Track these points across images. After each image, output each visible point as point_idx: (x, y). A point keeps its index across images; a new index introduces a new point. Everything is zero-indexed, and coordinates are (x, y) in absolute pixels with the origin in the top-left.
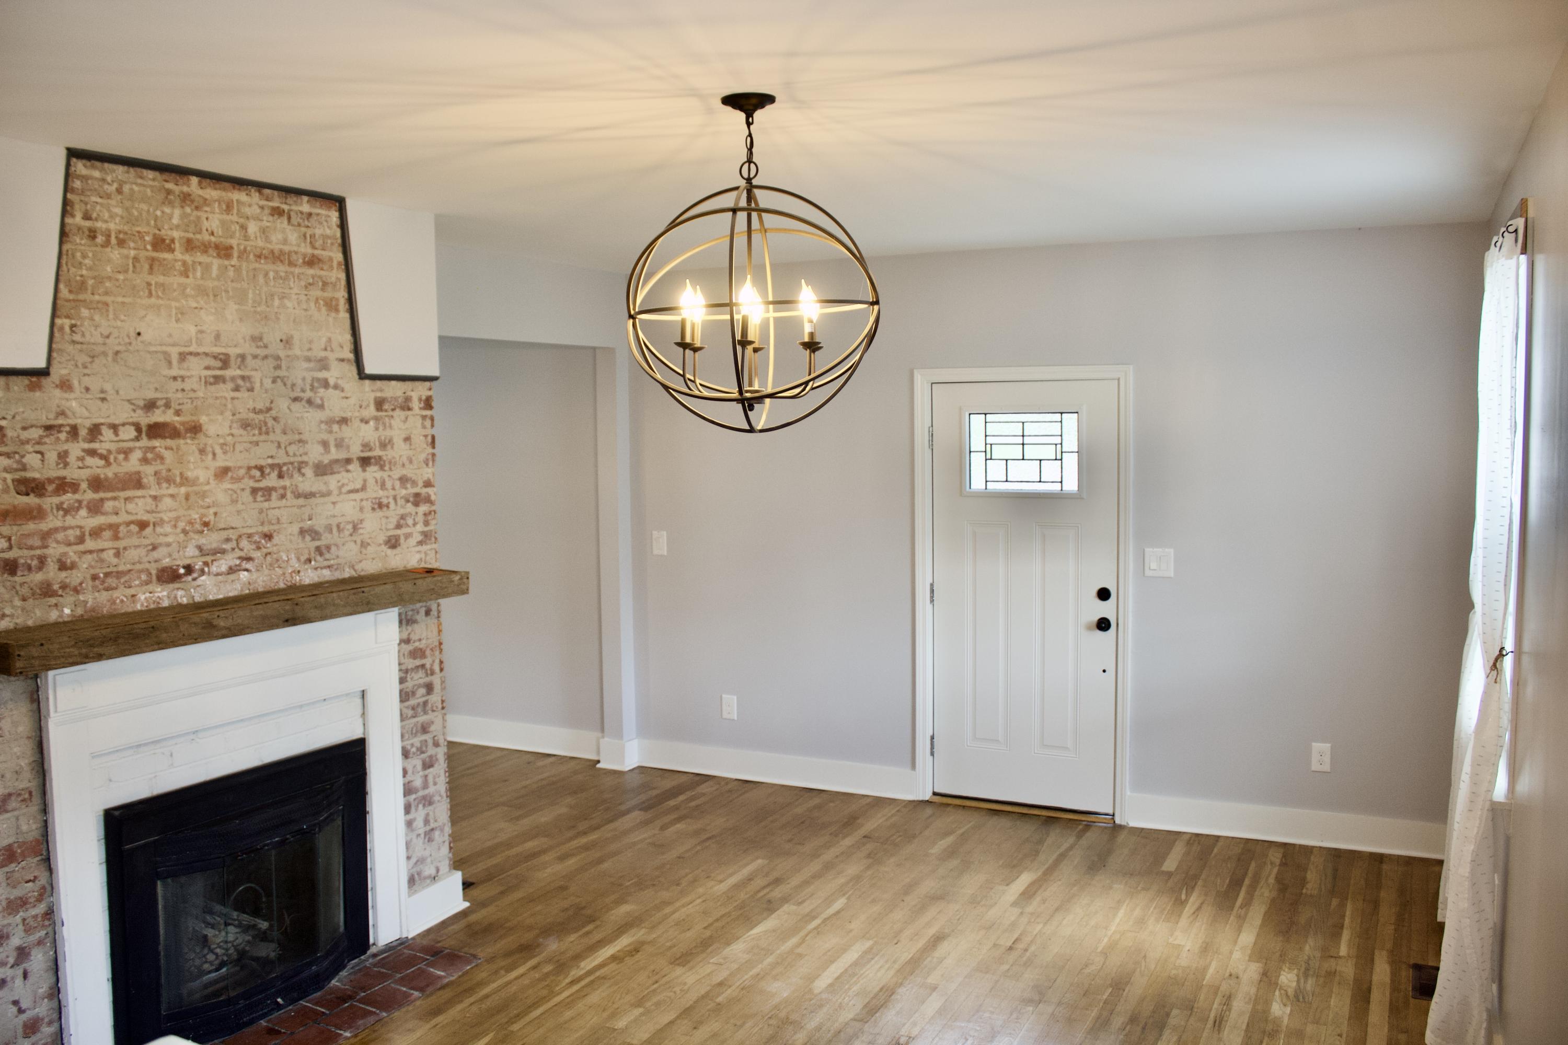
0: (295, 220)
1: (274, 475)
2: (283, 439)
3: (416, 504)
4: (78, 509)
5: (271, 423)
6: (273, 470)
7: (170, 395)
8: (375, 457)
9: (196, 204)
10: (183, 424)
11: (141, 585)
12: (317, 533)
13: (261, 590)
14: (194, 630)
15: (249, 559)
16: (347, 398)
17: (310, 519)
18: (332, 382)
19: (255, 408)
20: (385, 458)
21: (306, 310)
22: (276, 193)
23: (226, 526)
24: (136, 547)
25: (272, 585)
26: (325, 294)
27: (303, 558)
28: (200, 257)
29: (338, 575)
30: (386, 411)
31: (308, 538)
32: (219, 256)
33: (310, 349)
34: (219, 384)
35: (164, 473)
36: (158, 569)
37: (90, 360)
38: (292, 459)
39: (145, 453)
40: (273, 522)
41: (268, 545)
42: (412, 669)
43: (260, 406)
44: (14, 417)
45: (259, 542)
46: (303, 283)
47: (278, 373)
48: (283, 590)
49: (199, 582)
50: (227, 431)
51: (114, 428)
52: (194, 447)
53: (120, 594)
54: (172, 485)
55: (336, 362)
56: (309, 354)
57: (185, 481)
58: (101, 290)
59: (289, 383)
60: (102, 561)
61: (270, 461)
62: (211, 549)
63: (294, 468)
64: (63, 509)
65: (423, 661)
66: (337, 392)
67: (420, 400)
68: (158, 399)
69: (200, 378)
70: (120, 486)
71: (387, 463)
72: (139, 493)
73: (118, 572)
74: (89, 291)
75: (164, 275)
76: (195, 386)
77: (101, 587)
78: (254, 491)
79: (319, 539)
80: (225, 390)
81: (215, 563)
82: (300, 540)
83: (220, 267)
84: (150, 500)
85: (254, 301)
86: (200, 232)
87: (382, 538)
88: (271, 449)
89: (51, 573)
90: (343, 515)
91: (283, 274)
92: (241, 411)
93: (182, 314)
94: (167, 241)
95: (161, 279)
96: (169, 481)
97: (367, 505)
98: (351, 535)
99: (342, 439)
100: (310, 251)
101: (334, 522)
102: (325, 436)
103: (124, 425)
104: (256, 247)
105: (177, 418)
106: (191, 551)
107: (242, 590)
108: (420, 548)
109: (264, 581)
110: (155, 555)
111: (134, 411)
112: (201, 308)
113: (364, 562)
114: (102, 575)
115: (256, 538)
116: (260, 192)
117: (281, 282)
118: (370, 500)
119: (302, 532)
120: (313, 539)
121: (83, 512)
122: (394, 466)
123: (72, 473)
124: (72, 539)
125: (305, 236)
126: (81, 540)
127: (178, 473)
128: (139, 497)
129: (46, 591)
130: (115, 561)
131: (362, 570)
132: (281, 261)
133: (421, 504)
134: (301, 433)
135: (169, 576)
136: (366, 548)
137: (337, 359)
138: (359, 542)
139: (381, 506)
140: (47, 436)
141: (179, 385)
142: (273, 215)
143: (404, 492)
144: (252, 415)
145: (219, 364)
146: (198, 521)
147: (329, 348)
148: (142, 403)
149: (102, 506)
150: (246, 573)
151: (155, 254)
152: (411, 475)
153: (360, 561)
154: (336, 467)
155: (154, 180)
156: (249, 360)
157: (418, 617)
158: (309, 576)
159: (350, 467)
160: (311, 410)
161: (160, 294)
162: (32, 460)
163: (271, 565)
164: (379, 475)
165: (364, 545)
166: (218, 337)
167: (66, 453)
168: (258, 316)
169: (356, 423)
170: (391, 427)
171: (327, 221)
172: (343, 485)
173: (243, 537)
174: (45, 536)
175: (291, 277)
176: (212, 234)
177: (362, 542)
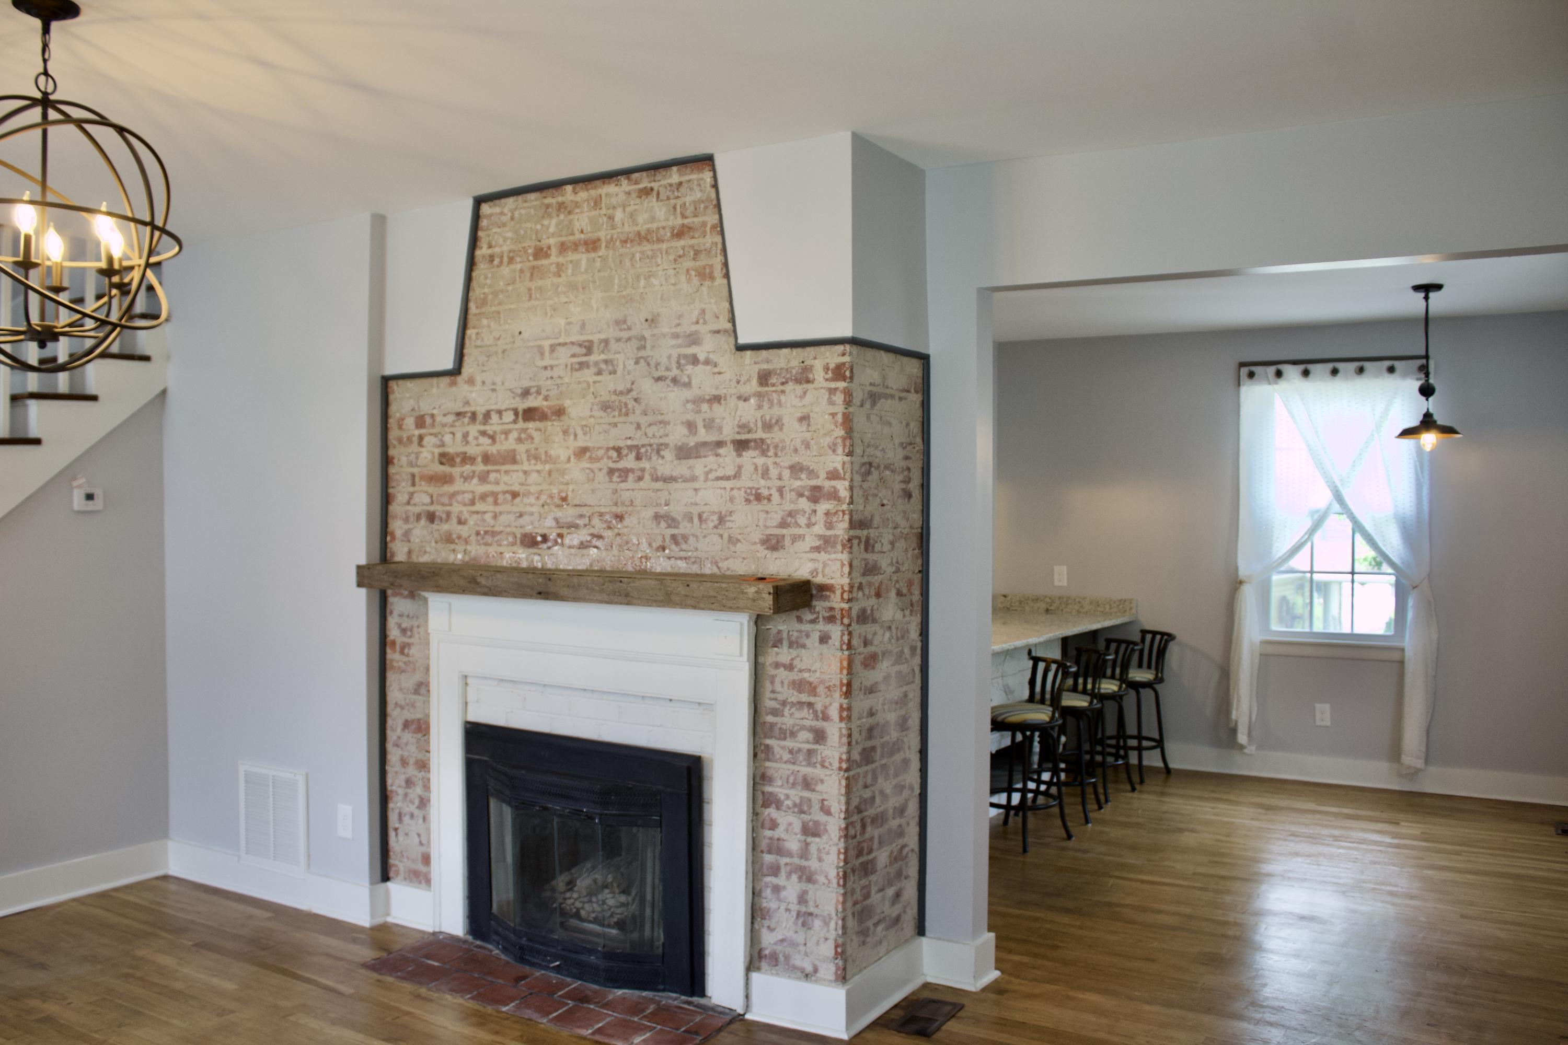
0: (663, 196)
1: (632, 456)
2: (644, 421)
3: (814, 500)
4: (473, 477)
5: (631, 404)
6: (631, 451)
7: (541, 383)
8: (755, 441)
9: (569, 209)
10: (549, 407)
11: (508, 545)
12: (674, 520)
13: (608, 569)
14: (463, 583)
15: (600, 537)
16: (720, 373)
17: (667, 505)
18: (702, 357)
19: (616, 390)
20: (769, 441)
21: (674, 285)
22: (644, 174)
23: (581, 503)
24: (509, 513)
25: (620, 566)
26: (698, 263)
27: (655, 545)
28: (571, 256)
29: (695, 569)
30: (773, 385)
31: (663, 524)
32: (588, 251)
33: (679, 325)
34: (583, 369)
35: (533, 451)
36: (521, 534)
37: (486, 359)
38: (652, 441)
39: (520, 434)
40: (626, 503)
41: (619, 526)
42: (793, 704)
43: (620, 388)
44: (440, 407)
45: (610, 522)
46: (672, 257)
47: (642, 353)
48: (631, 573)
49: (551, 551)
50: (589, 413)
51: (500, 412)
52: (558, 429)
53: (492, 550)
54: (539, 462)
55: (709, 335)
56: (678, 330)
57: (548, 459)
58: (496, 302)
59: (653, 363)
60: (484, 520)
61: (629, 442)
62: (566, 523)
63: (652, 450)
64: (464, 477)
65: (812, 699)
66: (709, 368)
67: (826, 369)
68: (531, 387)
69: (566, 366)
70: (501, 461)
71: (771, 448)
72: (515, 467)
73: (493, 532)
74: (489, 304)
75: (541, 279)
76: (562, 374)
77: (481, 542)
78: (611, 472)
79: (676, 527)
80: (588, 375)
81: (569, 537)
82: (654, 526)
83: (588, 260)
84: (521, 474)
85: (620, 286)
86: (573, 234)
87: (757, 536)
88: (629, 430)
89: (452, 526)
90: (706, 504)
91: (650, 253)
92: (602, 393)
93: (554, 310)
94: (545, 249)
95: (540, 283)
96: (537, 458)
97: (740, 495)
98: (716, 527)
99: (712, 420)
100: (679, 221)
101: (695, 511)
102: (690, 417)
103: (506, 410)
104: (622, 233)
105: (545, 403)
106: (550, 522)
107: (591, 565)
108: (815, 555)
109: (611, 561)
110: (521, 521)
111: (514, 398)
112: (571, 302)
113: (731, 560)
114: (482, 532)
115: (608, 517)
116: (628, 179)
117: (648, 261)
118: (743, 490)
119: (657, 517)
120: (669, 526)
121: (475, 481)
122: (782, 451)
123: (472, 450)
124: (466, 501)
125: (675, 208)
126: (473, 503)
127: (543, 453)
128: (514, 471)
129: (449, 539)
130: (492, 522)
131: (728, 569)
132: (648, 240)
133: (822, 500)
134: (662, 414)
135: (530, 541)
136: (735, 545)
137: (710, 332)
138: (726, 536)
139: (758, 497)
140: (457, 420)
141: (549, 373)
142: (640, 197)
143: (798, 483)
144: (614, 397)
145: (584, 351)
146: (556, 495)
147: (701, 321)
148: (519, 391)
149: (488, 476)
150: (595, 550)
151: (535, 263)
152: (809, 464)
153: (727, 559)
154: (703, 451)
155: (536, 200)
156: (613, 346)
157: (808, 642)
158: (660, 565)
159: (721, 451)
160: (676, 389)
161: (538, 296)
162: (448, 438)
163: (620, 546)
164: (760, 461)
165: (733, 541)
166: (583, 326)
167: (468, 433)
168: (623, 300)
169: (733, 402)
170: (780, 403)
171: (699, 185)
172: (711, 470)
173: (596, 515)
174: (452, 496)
175: (658, 253)
176: (582, 232)
177: (730, 537)
